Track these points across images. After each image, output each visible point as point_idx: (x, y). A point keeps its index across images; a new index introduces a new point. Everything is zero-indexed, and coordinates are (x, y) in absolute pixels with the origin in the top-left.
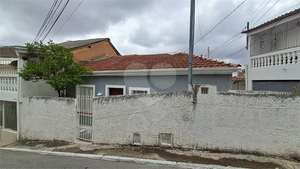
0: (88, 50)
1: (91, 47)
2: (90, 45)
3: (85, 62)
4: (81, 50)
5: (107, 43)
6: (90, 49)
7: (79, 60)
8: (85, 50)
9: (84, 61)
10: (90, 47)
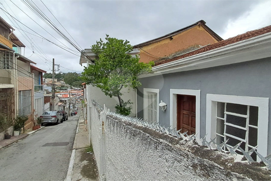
0: (169, 42)
1: (173, 37)
2: (172, 35)
3: (164, 59)
4: (159, 44)
5: (201, 29)
6: (171, 41)
7: (155, 58)
8: (164, 44)
9: (163, 57)
10: (171, 38)
